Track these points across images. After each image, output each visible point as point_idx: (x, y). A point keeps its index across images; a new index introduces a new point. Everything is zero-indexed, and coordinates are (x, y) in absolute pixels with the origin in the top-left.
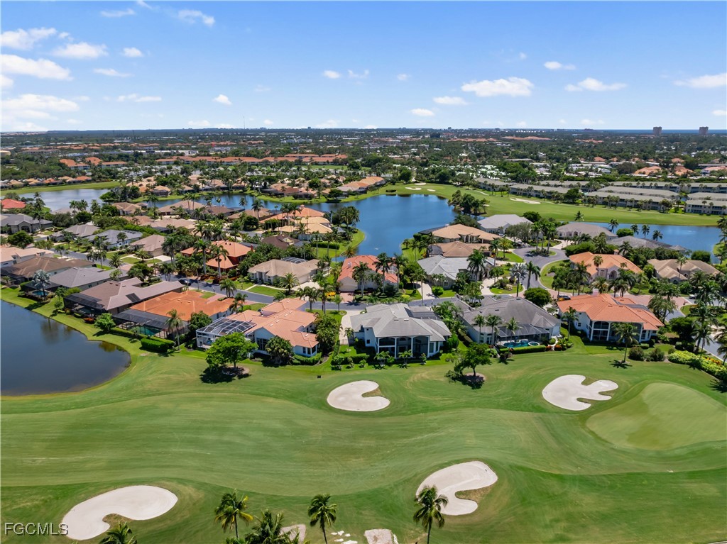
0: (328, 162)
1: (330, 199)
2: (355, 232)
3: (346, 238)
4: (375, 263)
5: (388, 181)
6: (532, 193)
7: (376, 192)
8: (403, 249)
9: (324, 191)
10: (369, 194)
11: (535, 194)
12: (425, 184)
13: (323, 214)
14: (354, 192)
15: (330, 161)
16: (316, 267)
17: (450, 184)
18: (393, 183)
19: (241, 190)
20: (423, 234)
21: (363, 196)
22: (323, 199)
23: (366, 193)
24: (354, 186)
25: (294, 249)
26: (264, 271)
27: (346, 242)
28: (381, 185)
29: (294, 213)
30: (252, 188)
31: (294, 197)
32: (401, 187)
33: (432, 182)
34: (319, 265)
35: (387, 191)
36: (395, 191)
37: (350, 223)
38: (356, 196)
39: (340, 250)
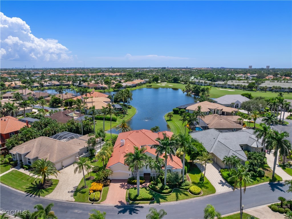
0: (117, 75)
1: (115, 90)
2: (129, 108)
3: (121, 112)
4: (156, 146)
5: (147, 82)
6: (226, 86)
7: (142, 86)
8: (168, 121)
9: (112, 86)
10: (138, 87)
11: (228, 86)
12: (166, 83)
13: (107, 96)
14: (129, 86)
15: (118, 75)
16: (86, 145)
17: (179, 83)
18: (150, 83)
19: (68, 86)
20: (180, 109)
21: (134, 88)
22: (112, 90)
23: (136, 87)
24: (129, 83)
25: (73, 123)
26: (23, 152)
27: (123, 115)
28: (144, 84)
29: (86, 95)
30: (73, 85)
31: (95, 88)
32: (154, 84)
33: (170, 82)
34: (89, 143)
35: (147, 86)
36: (151, 86)
37: (126, 102)
38: (130, 88)
39: (117, 122)
